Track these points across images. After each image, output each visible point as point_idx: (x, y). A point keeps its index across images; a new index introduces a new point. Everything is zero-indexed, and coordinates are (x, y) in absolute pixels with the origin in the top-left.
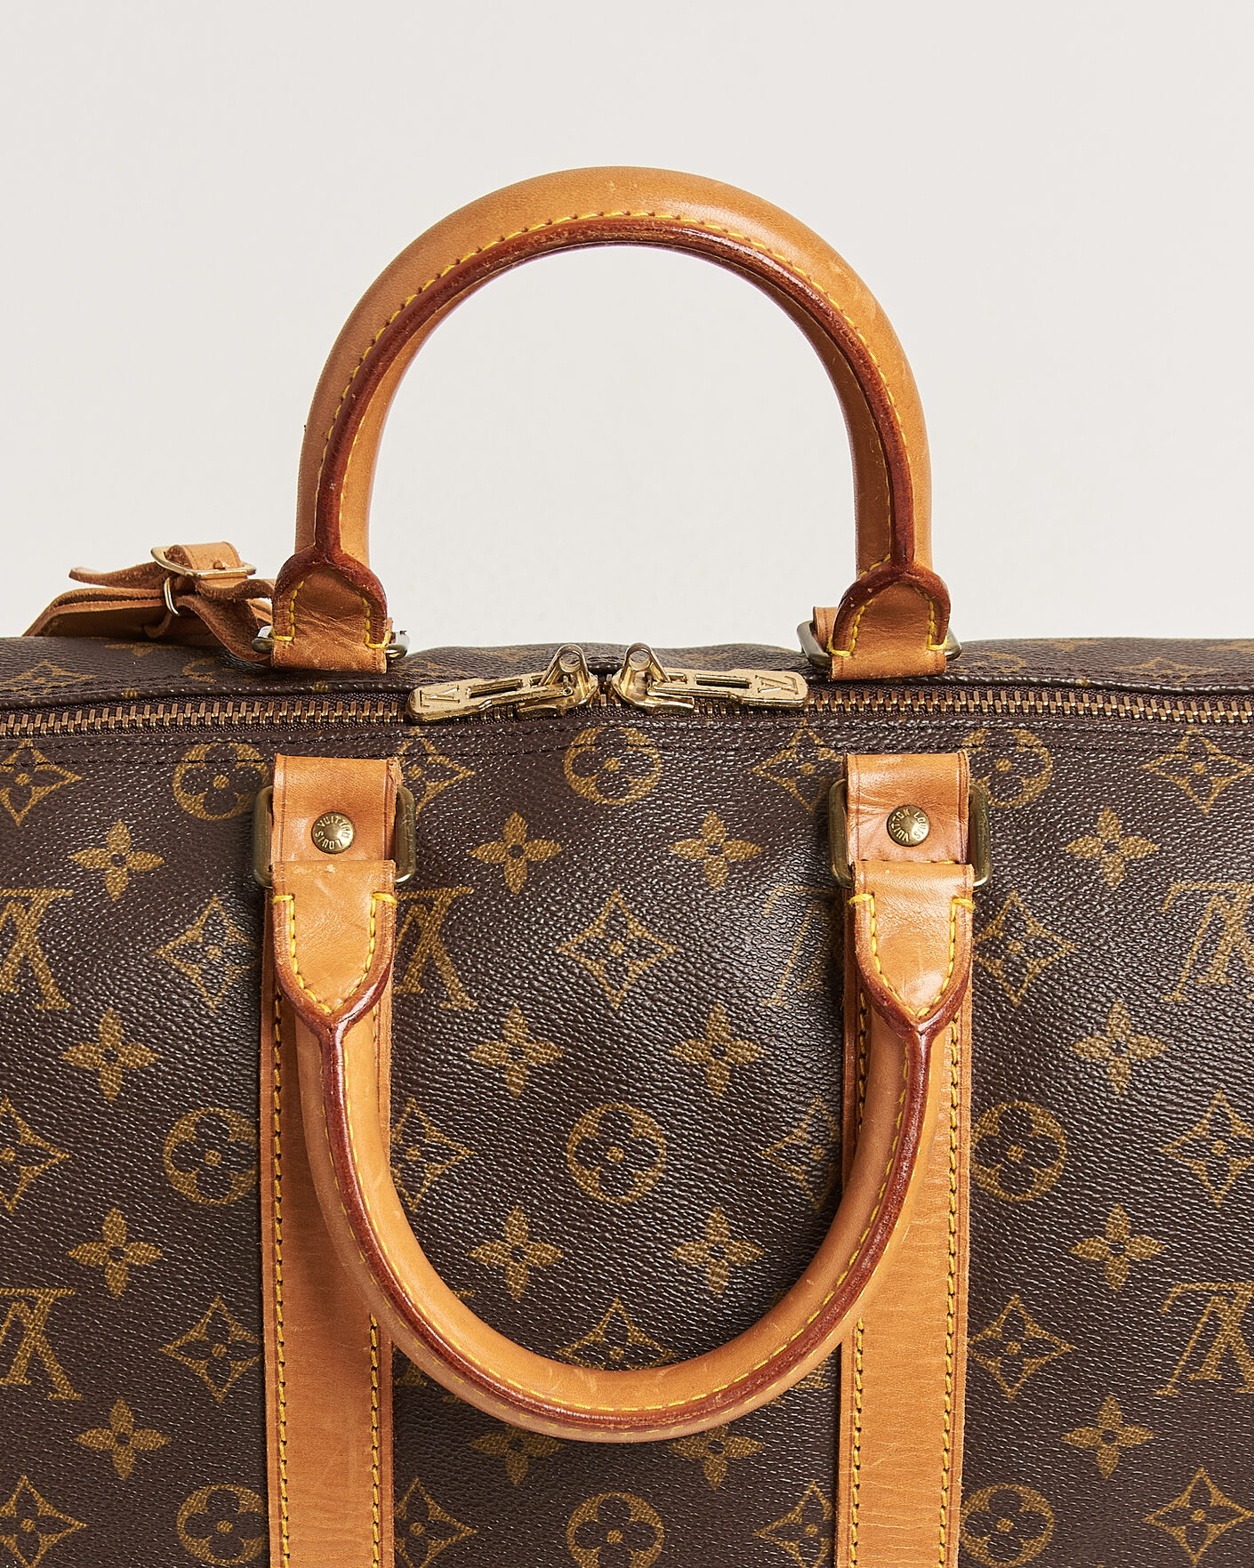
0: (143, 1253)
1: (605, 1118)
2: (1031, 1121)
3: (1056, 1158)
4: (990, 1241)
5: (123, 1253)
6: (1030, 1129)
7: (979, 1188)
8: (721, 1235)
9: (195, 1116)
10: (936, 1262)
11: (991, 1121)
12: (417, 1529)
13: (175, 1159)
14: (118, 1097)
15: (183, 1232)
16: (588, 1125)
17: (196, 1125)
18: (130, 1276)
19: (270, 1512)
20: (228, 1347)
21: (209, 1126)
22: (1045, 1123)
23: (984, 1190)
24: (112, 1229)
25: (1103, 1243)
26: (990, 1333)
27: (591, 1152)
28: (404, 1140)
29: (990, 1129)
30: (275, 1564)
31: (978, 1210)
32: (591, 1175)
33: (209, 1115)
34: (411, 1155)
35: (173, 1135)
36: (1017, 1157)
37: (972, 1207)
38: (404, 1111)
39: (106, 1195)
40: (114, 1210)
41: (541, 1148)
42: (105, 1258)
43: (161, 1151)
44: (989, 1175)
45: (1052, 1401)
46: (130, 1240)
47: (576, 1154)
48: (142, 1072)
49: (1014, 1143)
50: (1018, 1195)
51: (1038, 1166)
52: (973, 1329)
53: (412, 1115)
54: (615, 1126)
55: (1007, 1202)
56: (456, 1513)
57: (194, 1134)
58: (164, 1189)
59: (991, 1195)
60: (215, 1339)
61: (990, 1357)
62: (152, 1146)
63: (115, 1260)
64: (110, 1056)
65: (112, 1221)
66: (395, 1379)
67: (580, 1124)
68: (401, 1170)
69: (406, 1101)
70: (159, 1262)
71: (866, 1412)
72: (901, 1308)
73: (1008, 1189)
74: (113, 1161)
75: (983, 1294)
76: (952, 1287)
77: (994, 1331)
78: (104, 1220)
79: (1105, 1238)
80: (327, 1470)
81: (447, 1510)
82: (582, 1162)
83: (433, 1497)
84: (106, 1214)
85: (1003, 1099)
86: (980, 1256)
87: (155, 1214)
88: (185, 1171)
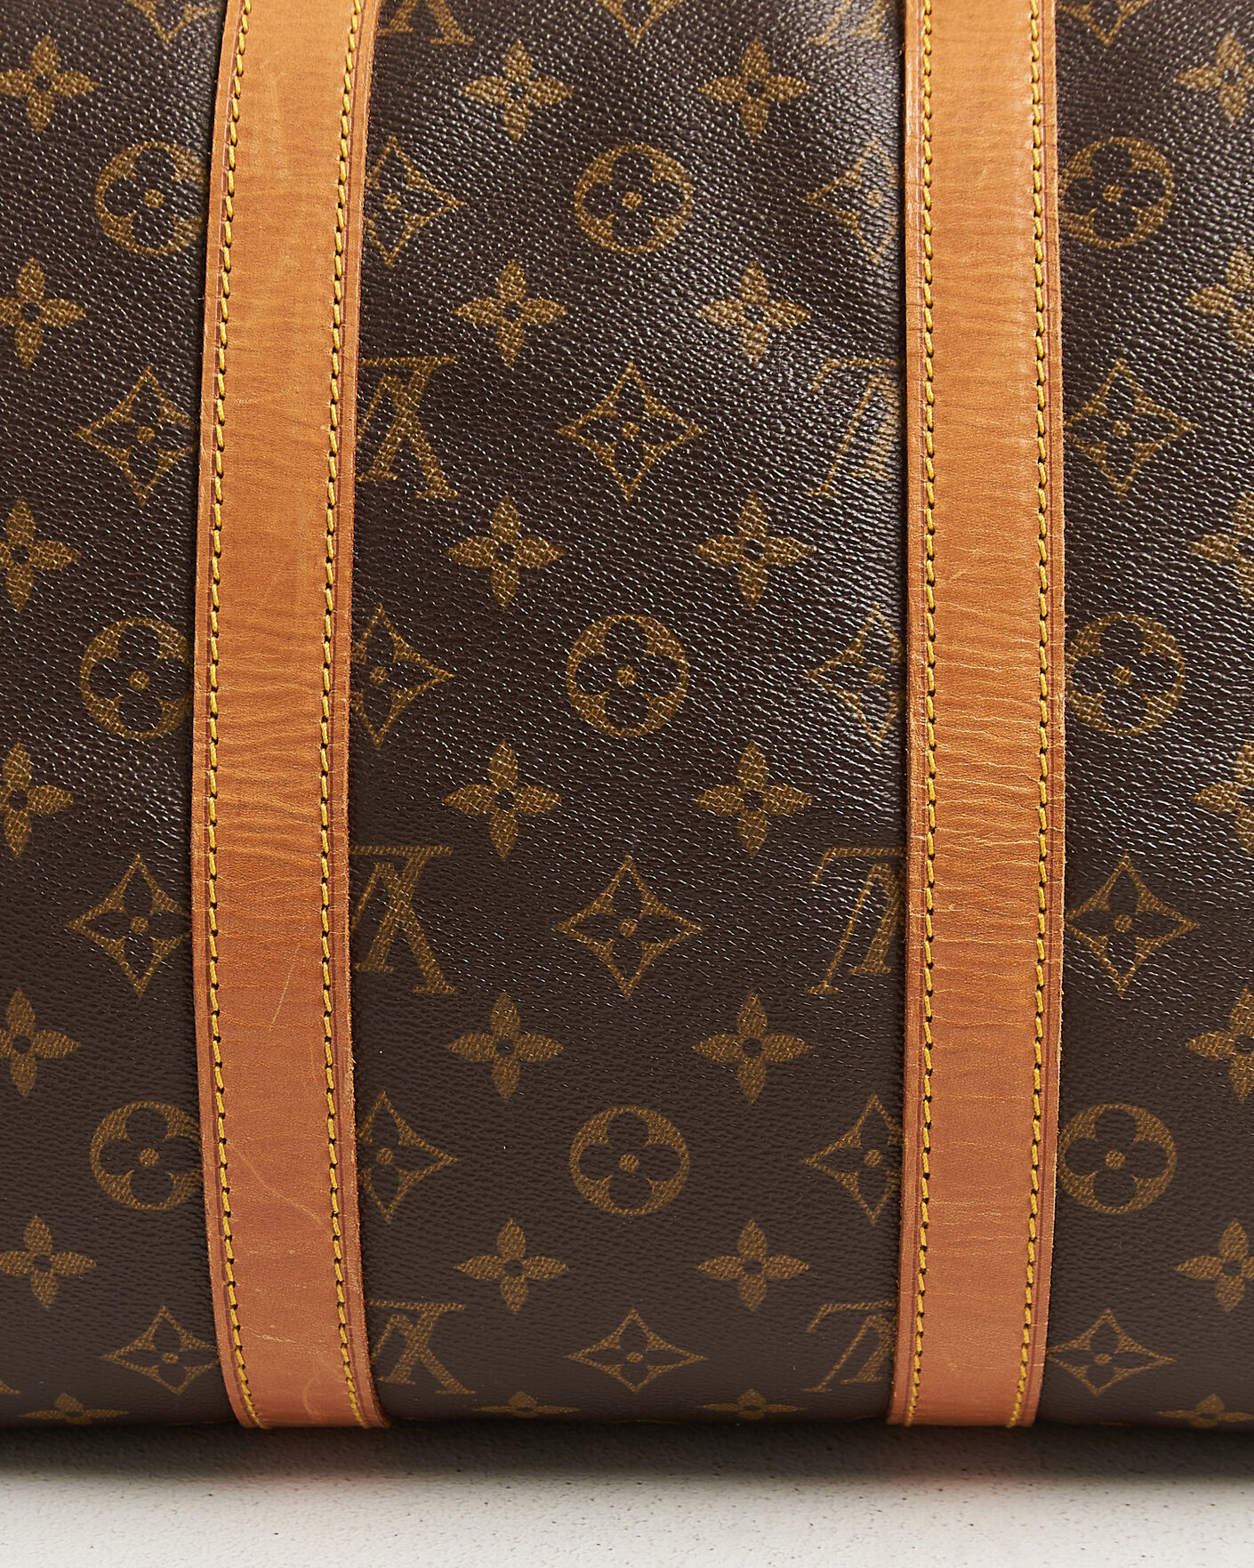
0: (64, 312)
1: (620, 161)
2: (1131, 156)
3: (1163, 194)
4: (1086, 297)
5: (38, 311)
6: (1129, 165)
7: (1070, 239)
8: (759, 293)
9: (136, 150)
10: (1021, 318)
11: (1082, 164)
12: (379, 675)
13: (109, 200)
14: (48, 129)
15: (113, 289)
16: (600, 169)
17: (136, 160)
18: (45, 340)
19: (196, 652)
20: (157, 430)
21: (152, 163)
22: (1146, 156)
23: (1077, 240)
24: (28, 282)
25: (1224, 294)
26: (1091, 409)
27: (601, 200)
28: (381, 184)
29: (1082, 171)
30: (199, 727)
31: (1070, 263)
32: (602, 224)
33: (153, 150)
34: (388, 203)
35: (108, 173)
36: (1114, 198)
37: (1062, 261)
38: (383, 152)
39: (25, 243)
40: (32, 260)
41: (544, 197)
42: (16, 316)
43: (93, 191)
44: (1082, 223)
45: (1174, 498)
46: (48, 296)
47: (586, 202)
48: (79, 102)
49: (1112, 182)
50: (1119, 240)
51: (1140, 205)
52: (1070, 405)
53: (392, 156)
54: (633, 171)
55: (1106, 250)
56: (429, 652)
57: (133, 171)
58: (93, 237)
59: (1086, 245)
60: (144, 420)
61: (1093, 443)
62: (83, 185)
63: (29, 320)
64: (41, 84)
65: (28, 273)
66: (358, 474)
67: (591, 169)
68: (376, 221)
69: (386, 140)
70: (82, 324)
71: (941, 507)
72: (979, 373)
73: (1107, 235)
74: (36, 203)
75: (1082, 361)
76: (1041, 348)
77: (1096, 407)
78: (19, 271)
79: (1227, 287)
80: (269, 590)
81: (418, 649)
82: (593, 210)
83: (401, 632)
84: (23, 265)
85: (1097, 138)
86: (1075, 315)
87: (81, 266)
88: (119, 214)
